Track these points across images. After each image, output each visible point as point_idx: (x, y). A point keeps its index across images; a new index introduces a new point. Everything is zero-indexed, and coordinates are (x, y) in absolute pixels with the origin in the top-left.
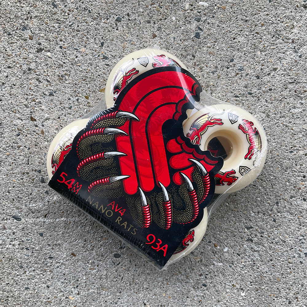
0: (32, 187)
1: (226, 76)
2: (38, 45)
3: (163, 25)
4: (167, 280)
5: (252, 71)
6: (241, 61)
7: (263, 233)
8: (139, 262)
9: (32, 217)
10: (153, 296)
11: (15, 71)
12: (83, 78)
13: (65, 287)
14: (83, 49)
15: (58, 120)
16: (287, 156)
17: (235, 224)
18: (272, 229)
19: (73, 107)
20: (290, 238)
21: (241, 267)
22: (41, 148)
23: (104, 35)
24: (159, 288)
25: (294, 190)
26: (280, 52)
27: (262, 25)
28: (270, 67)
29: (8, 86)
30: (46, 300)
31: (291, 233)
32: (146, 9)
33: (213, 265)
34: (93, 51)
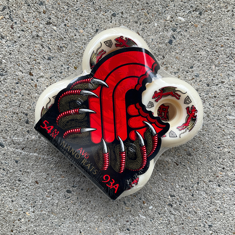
0: (18, 124)
1: (184, 78)
2: (49, 19)
3: (147, 27)
4: (101, 218)
5: (205, 79)
6: (198, 69)
7: (182, 202)
8: (84, 200)
9: (13, 147)
10: (88, 227)
11: (27, 35)
12: (76, 53)
13: (25, 205)
14: (81, 31)
15: (50, 79)
16: (214, 150)
17: (163, 190)
18: (189, 201)
19: (63, 72)
20: (201, 211)
21: (159, 223)
22: (31, 97)
23: (100, 24)
24: (94, 223)
25: (213, 176)
26: (230, 70)
27: (222, 46)
28: (219, 80)
29: (18, 45)
30: (8, 210)
31: (202, 207)
32: (137, 12)
33: (138, 216)
34: (89, 34)
